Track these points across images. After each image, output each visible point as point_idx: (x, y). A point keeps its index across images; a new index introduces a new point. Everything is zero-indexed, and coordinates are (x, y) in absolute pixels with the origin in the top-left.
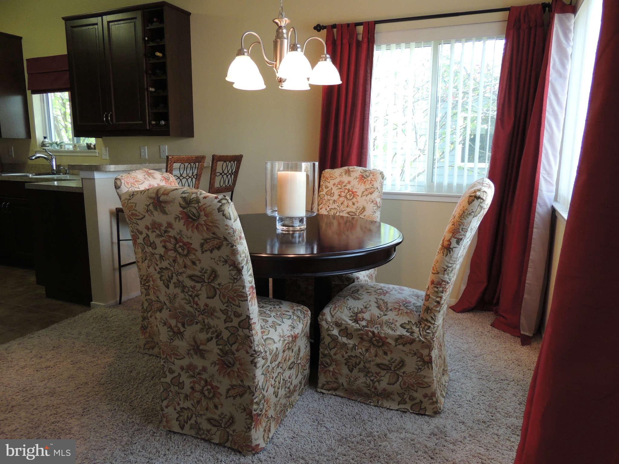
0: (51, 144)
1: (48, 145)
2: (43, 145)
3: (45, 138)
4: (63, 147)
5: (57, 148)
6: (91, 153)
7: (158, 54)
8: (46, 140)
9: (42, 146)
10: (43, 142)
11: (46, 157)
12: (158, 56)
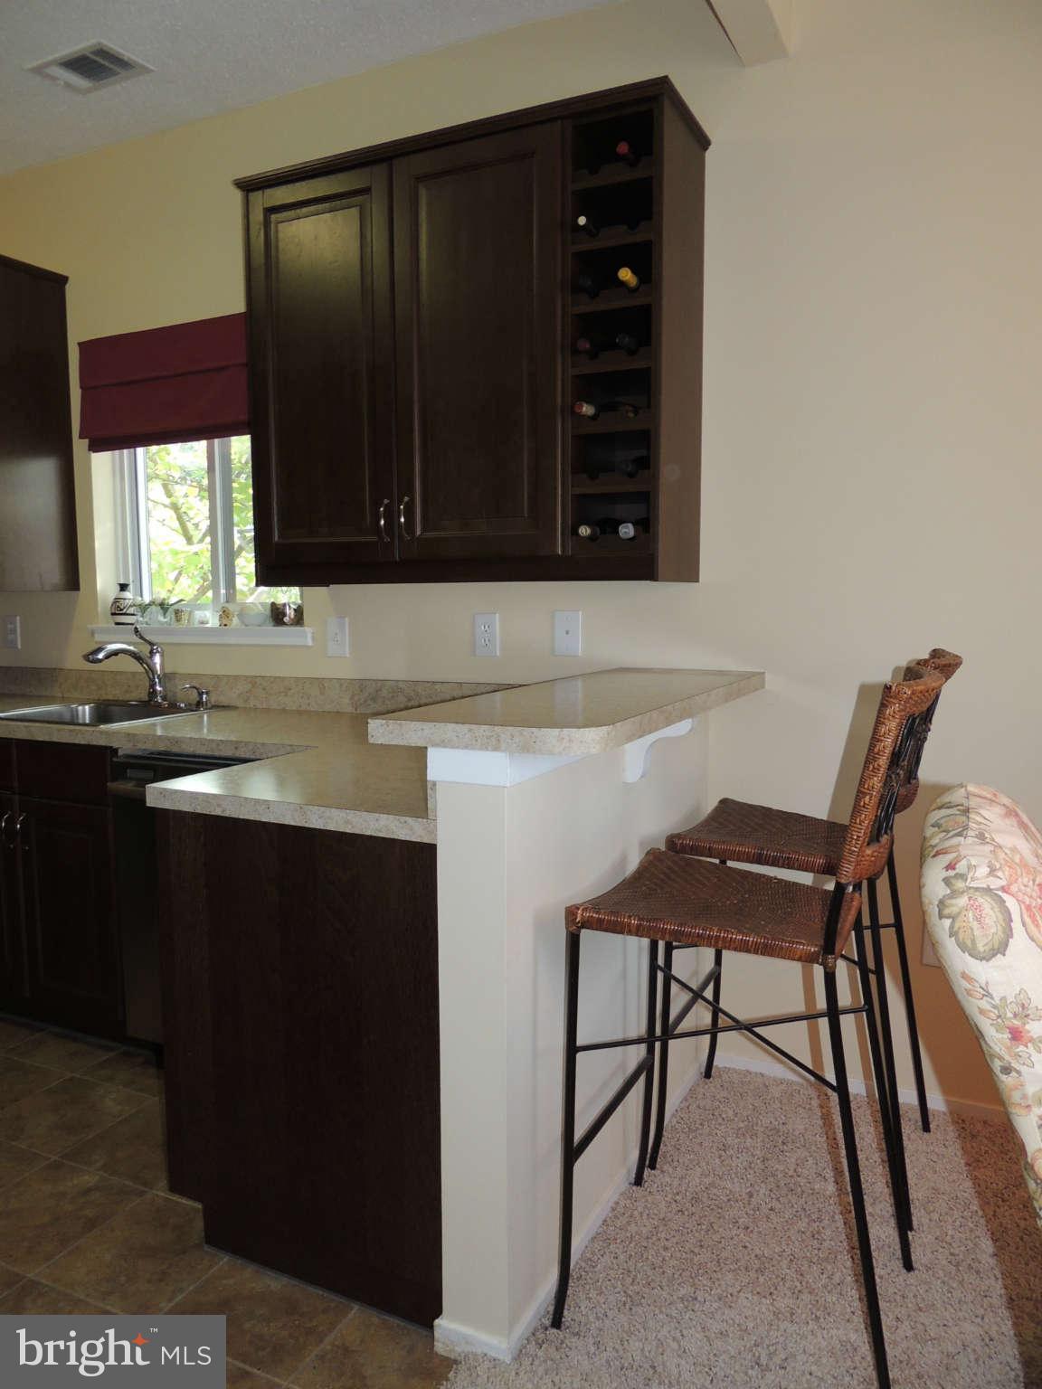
0: (144, 608)
1: (131, 610)
2: (117, 610)
3: (123, 587)
4: (185, 617)
5: (161, 618)
6: (285, 636)
7: (625, 274)
8: (128, 595)
9: (113, 614)
10: (117, 600)
11: (131, 648)
12: (623, 284)
